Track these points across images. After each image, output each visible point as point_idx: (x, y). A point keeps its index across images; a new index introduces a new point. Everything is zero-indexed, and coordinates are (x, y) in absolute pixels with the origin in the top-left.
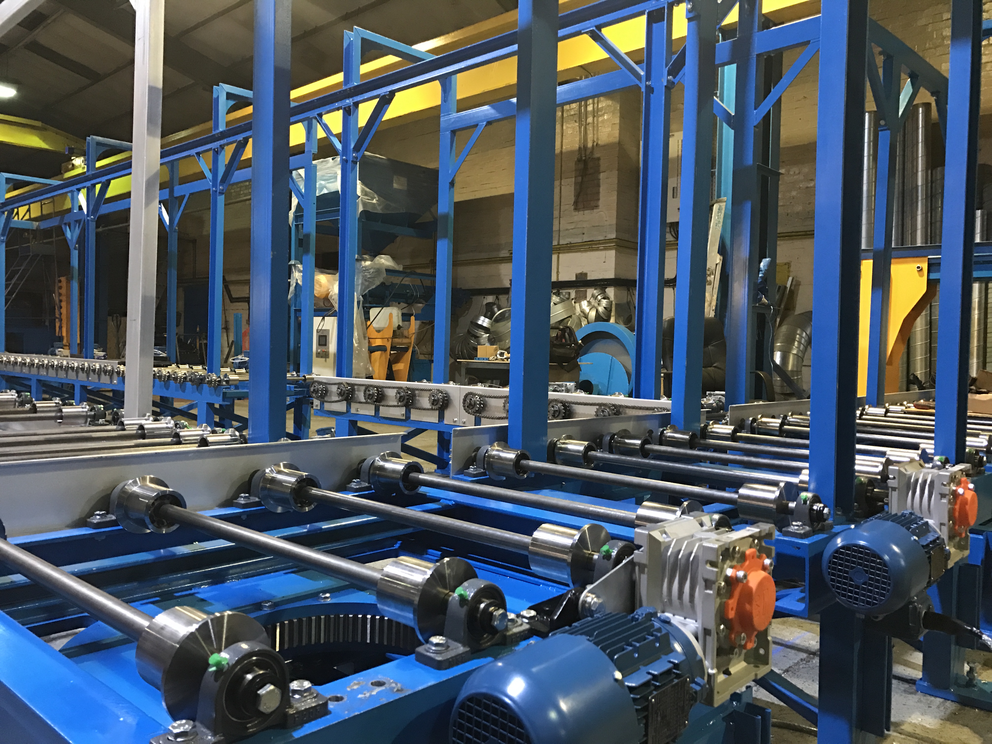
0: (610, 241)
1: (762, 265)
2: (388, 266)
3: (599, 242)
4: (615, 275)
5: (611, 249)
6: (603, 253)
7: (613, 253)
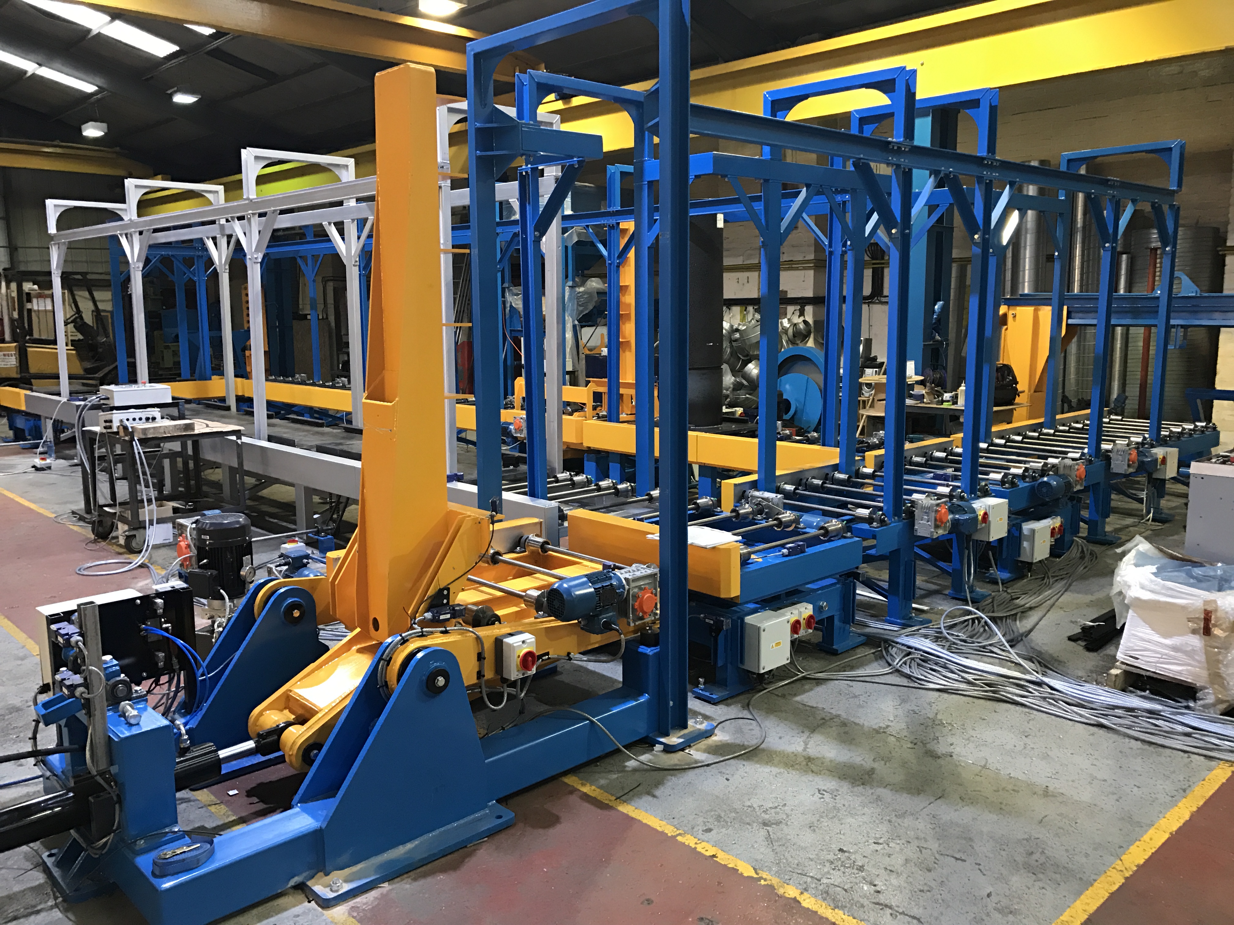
0: (808, 261)
1: (936, 307)
2: (598, 289)
3: (799, 262)
4: (814, 292)
5: (809, 268)
6: (803, 272)
7: (811, 272)
